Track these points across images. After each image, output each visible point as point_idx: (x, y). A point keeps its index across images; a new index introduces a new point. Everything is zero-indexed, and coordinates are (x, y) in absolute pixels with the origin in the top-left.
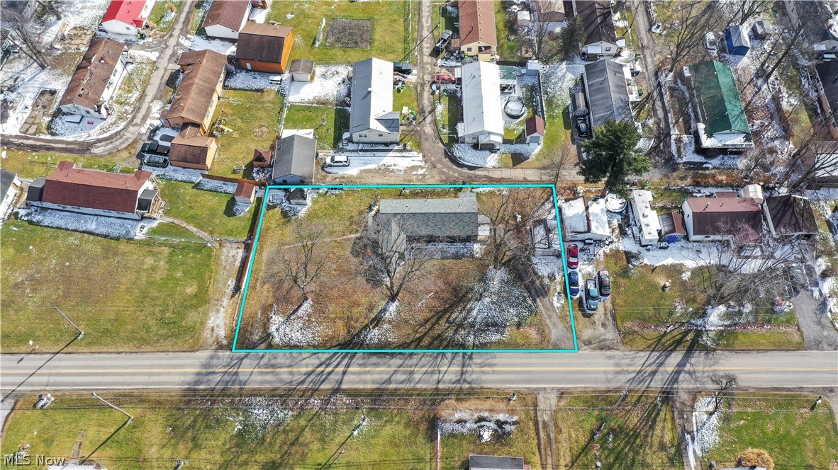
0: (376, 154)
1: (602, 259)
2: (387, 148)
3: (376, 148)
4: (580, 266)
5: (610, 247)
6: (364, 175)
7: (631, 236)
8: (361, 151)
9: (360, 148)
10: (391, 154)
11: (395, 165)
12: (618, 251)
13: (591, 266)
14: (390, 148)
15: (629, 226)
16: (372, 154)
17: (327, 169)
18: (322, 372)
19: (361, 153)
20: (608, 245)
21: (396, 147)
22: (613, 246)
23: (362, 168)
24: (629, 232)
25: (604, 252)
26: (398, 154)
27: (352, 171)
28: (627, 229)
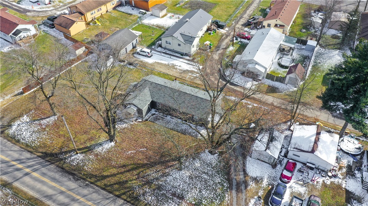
0: (172, 57)
1: (319, 187)
2: (182, 56)
3: (175, 55)
4: (292, 183)
5: (332, 180)
6: (156, 65)
7: (360, 180)
8: (163, 53)
9: (164, 51)
10: (181, 60)
11: (180, 66)
12: (339, 187)
13: (304, 188)
14: (183, 57)
15: (360, 170)
16: (169, 56)
17: (135, 55)
18: (13, 165)
19: (163, 54)
20: (330, 177)
21: (188, 58)
22: (336, 180)
23: (157, 61)
24: (358, 175)
25: (324, 181)
26: (186, 62)
27: (150, 61)
28: (356, 172)
